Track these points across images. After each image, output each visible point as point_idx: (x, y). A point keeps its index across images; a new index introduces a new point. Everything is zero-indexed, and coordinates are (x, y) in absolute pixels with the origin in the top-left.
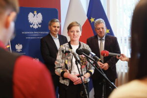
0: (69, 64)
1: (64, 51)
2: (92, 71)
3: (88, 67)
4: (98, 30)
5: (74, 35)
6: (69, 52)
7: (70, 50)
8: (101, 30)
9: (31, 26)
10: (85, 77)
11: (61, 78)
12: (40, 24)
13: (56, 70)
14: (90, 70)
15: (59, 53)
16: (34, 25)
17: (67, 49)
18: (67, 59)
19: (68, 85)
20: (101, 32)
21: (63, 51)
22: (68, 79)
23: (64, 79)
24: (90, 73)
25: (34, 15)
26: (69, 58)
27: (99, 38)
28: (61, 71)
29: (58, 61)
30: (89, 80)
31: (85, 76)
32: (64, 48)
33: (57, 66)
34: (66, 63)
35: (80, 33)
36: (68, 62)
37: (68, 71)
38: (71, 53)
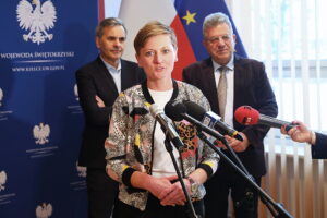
0: (144, 148)
1: (131, 110)
2: (213, 164)
3: (200, 154)
4: (212, 41)
5: (156, 62)
6: (143, 112)
7: (148, 106)
8: (222, 42)
9: (26, 37)
10: (191, 181)
11: (122, 188)
12: (49, 32)
13: (108, 166)
14: (206, 162)
15: (114, 116)
16: (33, 34)
17: (138, 104)
18: (140, 132)
19: (142, 209)
20: (220, 47)
21: (125, 109)
22: (144, 190)
23: (132, 190)
24: (208, 169)
25: (34, 7)
26: (143, 128)
27: (216, 66)
28: (124, 167)
29: (114, 138)
30: (203, 192)
31: (191, 176)
32: (129, 100)
33: (110, 154)
34: (138, 143)
35: (173, 56)
36: (142, 140)
37: (143, 167)
38: (149, 116)
